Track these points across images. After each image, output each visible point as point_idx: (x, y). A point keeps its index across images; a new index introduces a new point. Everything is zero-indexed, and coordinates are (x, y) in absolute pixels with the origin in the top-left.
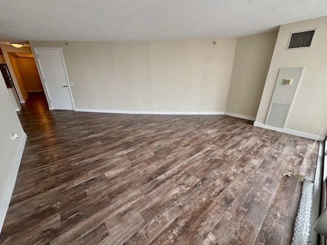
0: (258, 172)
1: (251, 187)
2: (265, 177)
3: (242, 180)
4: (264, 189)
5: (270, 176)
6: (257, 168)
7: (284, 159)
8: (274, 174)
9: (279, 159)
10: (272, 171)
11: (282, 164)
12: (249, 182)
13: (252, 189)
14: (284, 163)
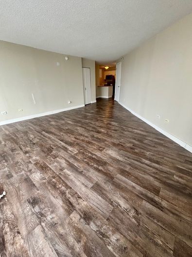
0: (23, 172)
1: (13, 162)
2: (15, 175)
3: (22, 159)
4: (6, 169)
5: (12, 180)
6: (29, 174)
7: (25, 218)
8: (12, 184)
9: (28, 207)
10: (17, 185)
11: (18, 204)
12: (18, 162)
13: (12, 162)
14: (18, 210)
